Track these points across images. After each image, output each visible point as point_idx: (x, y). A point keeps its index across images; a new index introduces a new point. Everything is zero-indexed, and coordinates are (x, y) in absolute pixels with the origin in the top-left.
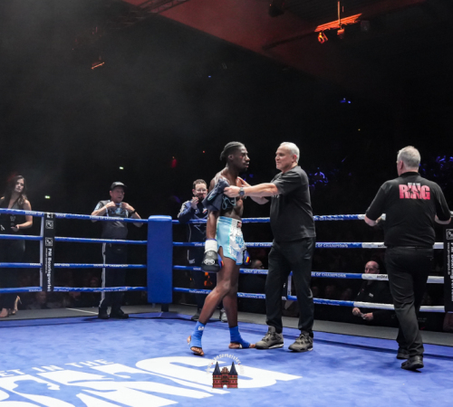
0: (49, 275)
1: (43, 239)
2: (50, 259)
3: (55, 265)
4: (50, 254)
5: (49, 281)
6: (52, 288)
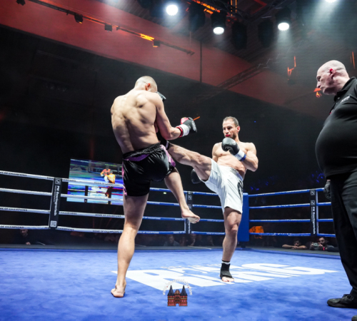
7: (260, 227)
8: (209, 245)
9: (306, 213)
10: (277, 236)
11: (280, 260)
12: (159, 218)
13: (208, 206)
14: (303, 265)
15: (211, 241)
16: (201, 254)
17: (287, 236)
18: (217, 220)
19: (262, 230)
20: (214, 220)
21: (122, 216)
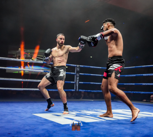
0: (77, 86)
1: (76, 74)
2: (78, 80)
3: (80, 82)
4: (78, 79)
5: (77, 88)
6: (78, 90)
10: (134, 93)
13: (91, 75)
17: (140, 93)
20: (95, 83)
21: (38, 80)
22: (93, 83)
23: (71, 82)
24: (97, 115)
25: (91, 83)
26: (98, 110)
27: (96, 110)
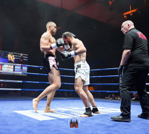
7: (92, 87)
8: (65, 97)
9: (117, 80)
10: (101, 92)
11: (102, 105)
12: (38, 82)
13: (64, 76)
14: (114, 108)
15: (66, 95)
16: (61, 101)
17: (106, 92)
18: (69, 84)
19: (93, 89)
20: (68, 84)
21: (18, 81)
22: (66, 83)
23: (47, 83)
24: (70, 112)
25: (65, 83)
26: (71, 107)
27: (69, 107)
